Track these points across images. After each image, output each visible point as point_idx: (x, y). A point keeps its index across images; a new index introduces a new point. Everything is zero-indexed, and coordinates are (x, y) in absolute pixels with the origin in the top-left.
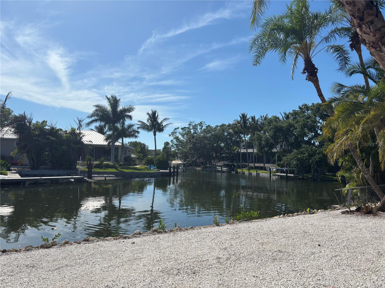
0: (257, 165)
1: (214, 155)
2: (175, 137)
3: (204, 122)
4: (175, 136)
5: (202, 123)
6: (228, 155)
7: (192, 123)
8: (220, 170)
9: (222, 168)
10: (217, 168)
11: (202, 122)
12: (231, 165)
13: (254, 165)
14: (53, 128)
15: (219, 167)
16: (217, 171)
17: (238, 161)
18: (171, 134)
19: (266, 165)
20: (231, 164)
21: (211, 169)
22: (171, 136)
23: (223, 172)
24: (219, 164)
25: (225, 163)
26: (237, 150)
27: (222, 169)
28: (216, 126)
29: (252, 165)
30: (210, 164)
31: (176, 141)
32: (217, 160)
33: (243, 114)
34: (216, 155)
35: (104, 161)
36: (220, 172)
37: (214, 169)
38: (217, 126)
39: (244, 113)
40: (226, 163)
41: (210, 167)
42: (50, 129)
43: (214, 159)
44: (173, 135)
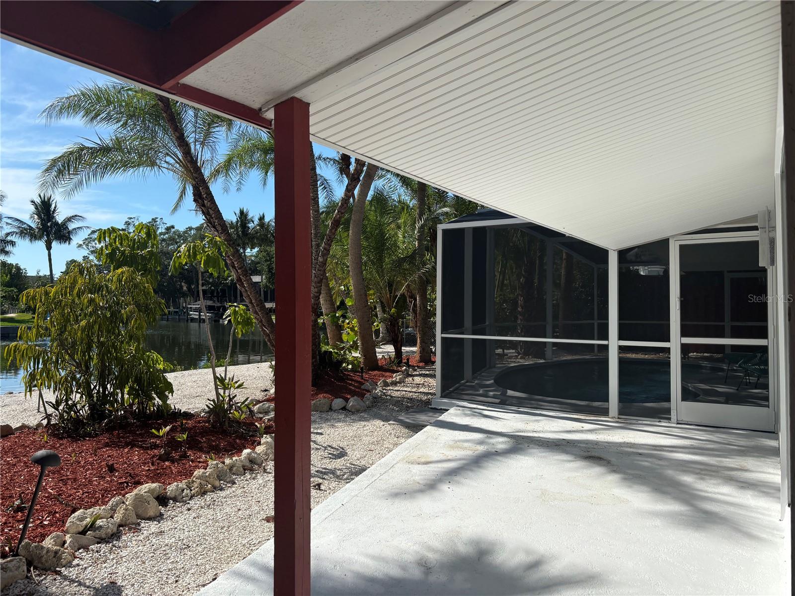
1: (185, 288)
2: (92, 249)
3: (162, 219)
4: (93, 247)
5: (157, 220)
6: (213, 288)
7: (133, 220)
8: (197, 317)
9: (200, 314)
10: (191, 315)
11: (157, 218)
12: (219, 308)
15: (194, 311)
16: (189, 321)
17: (232, 298)
18: (84, 243)
20: (219, 305)
21: (177, 317)
22: (84, 246)
23: (202, 321)
24: (194, 306)
25: (207, 304)
26: (231, 278)
28: (187, 229)
30: (176, 305)
31: (95, 259)
32: (190, 297)
33: (241, 208)
34: (189, 288)
36: (197, 322)
37: (183, 317)
38: (190, 229)
40: (209, 303)
41: (175, 312)
43: (184, 295)
44: (87, 245)
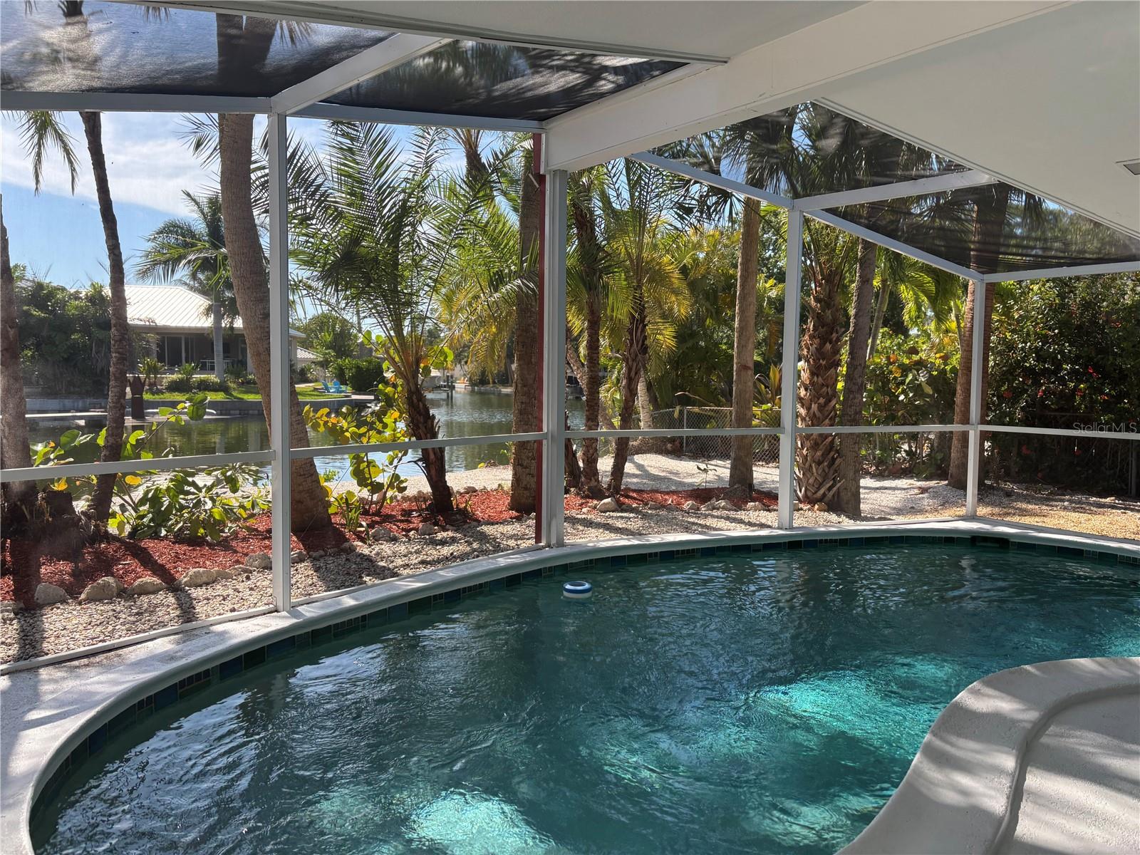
14: (40, 286)
35: (194, 371)
42: (32, 287)
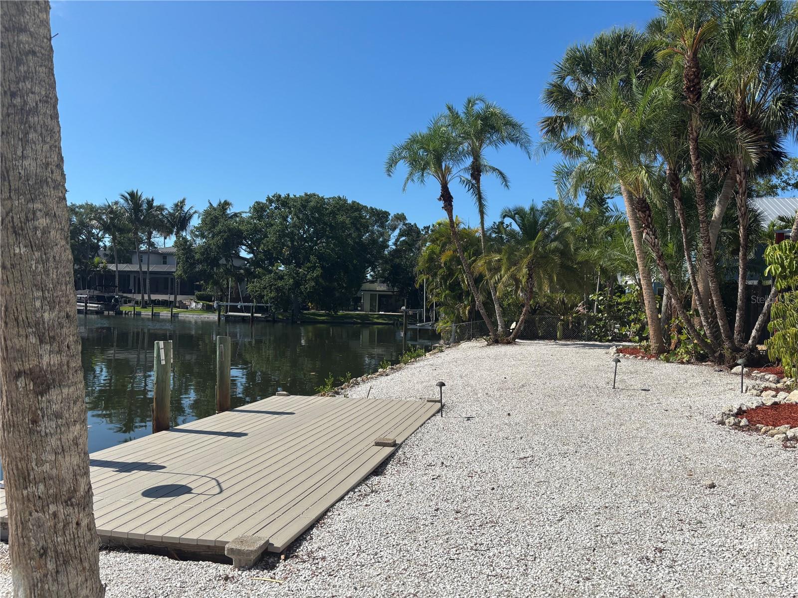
0: (154, 297)
8: (83, 308)
9: (86, 304)
10: (78, 305)
12: (110, 299)
13: (149, 297)
19: (179, 298)
20: (108, 295)
23: (88, 313)
24: (81, 295)
25: (94, 294)
27: (86, 306)
29: (139, 297)
33: (133, 192)
36: (83, 313)
39: (135, 191)
40: (96, 293)
